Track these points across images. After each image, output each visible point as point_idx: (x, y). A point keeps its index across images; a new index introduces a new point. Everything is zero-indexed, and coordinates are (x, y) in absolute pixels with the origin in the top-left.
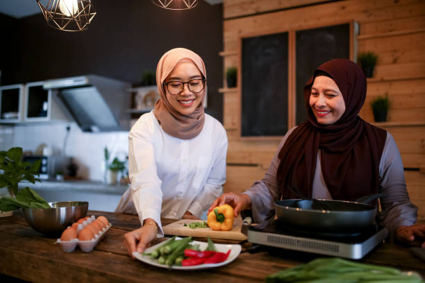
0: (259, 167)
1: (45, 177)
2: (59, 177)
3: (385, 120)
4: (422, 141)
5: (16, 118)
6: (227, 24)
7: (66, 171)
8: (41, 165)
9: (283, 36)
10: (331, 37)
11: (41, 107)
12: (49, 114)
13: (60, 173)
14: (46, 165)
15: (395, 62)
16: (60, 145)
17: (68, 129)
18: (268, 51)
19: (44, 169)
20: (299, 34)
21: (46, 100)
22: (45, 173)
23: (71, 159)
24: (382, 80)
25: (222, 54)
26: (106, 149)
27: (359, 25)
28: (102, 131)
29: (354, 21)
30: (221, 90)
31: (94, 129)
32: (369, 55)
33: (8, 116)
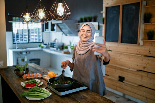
1: (55, 49)
2: (59, 49)
3: (152, 39)
6: (104, 1)
7: (61, 48)
8: (54, 46)
9: (119, 6)
10: (134, 7)
11: (54, 28)
12: (55, 30)
17: (62, 34)
18: (114, 12)
19: (55, 47)
20: (123, 6)
21: (55, 26)
23: (63, 44)
24: (152, 24)
25: (101, 12)
26: (70, 42)
27: (147, 1)
28: (70, 36)
29: (142, 1)
30: (101, 25)
31: (68, 35)
32: (149, 13)
33: (47, 30)
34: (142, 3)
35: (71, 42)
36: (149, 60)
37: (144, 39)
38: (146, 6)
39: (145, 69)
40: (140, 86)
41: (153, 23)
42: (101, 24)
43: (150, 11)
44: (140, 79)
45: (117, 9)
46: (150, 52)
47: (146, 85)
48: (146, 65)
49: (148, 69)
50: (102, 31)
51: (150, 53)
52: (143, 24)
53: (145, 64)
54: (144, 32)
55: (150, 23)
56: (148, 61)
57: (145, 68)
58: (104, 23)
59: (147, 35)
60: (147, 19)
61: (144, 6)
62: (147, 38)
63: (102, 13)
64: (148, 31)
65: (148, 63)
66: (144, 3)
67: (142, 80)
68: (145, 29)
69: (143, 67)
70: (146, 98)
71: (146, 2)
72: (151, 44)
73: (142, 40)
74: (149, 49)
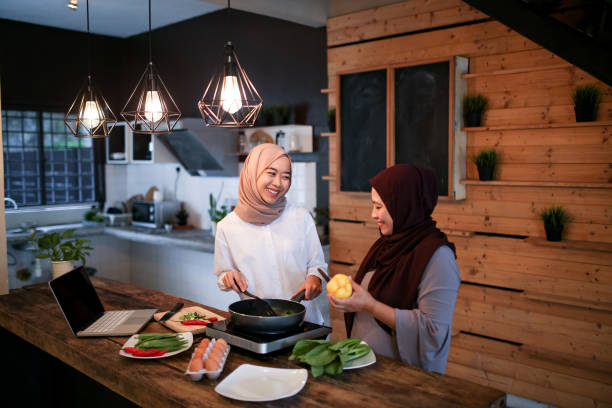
0: (361, 225)
1: (153, 226)
2: (167, 227)
3: (491, 179)
4: (533, 204)
5: (124, 159)
6: (331, 53)
7: (176, 220)
8: (149, 213)
9: (383, 72)
10: (430, 77)
11: (147, 147)
12: (154, 156)
13: (169, 223)
14: (153, 213)
15: (506, 106)
16: (171, 188)
17: (178, 169)
18: (367, 91)
19: (152, 218)
20: (398, 72)
21: (150, 140)
22: (153, 222)
23: (183, 205)
24: (488, 130)
25: (323, 91)
26: (211, 197)
27: (469, 59)
28: (209, 175)
29: (455, 58)
30: (323, 135)
31: (201, 172)
32: (479, 97)
33: (116, 156)
34: (455, 64)
35: (215, 196)
36: (486, 245)
37: (468, 179)
38: (469, 72)
39: (478, 275)
40: (462, 335)
41: (491, 128)
42: (324, 132)
43: (479, 89)
44: (463, 312)
45: (375, 81)
46: (487, 218)
47: (483, 328)
48: (480, 263)
49: (485, 276)
50: (326, 155)
51: (487, 222)
52: (462, 130)
53: (476, 259)
54: (468, 157)
55: (484, 128)
56: (483, 251)
57: (477, 271)
58: (333, 130)
59: (475, 167)
60: (475, 114)
61: (463, 74)
62: (476, 174)
63: (326, 95)
64: (477, 152)
65: (484, 256)
66: (462, 64)
67: (469, 314)
68: (467, 147)
69: (467, 270)
70: (486, 371)
71: (467, 60)
72: (490, 193)
73: (462, 180)
74: (484, 210)
